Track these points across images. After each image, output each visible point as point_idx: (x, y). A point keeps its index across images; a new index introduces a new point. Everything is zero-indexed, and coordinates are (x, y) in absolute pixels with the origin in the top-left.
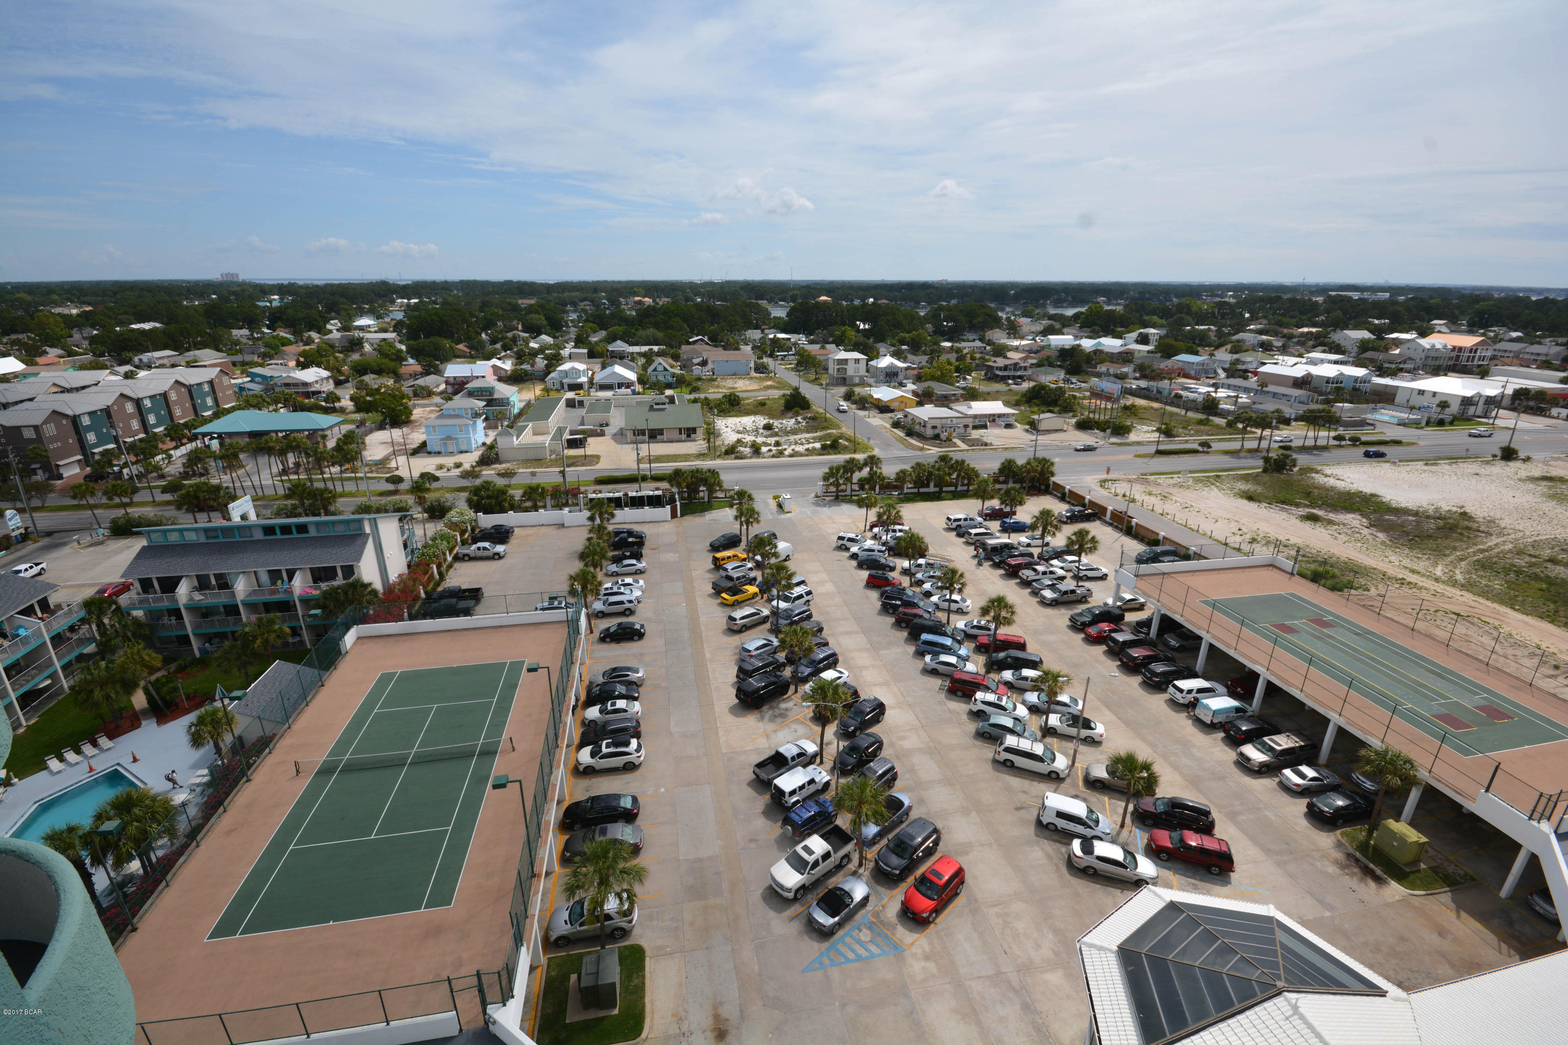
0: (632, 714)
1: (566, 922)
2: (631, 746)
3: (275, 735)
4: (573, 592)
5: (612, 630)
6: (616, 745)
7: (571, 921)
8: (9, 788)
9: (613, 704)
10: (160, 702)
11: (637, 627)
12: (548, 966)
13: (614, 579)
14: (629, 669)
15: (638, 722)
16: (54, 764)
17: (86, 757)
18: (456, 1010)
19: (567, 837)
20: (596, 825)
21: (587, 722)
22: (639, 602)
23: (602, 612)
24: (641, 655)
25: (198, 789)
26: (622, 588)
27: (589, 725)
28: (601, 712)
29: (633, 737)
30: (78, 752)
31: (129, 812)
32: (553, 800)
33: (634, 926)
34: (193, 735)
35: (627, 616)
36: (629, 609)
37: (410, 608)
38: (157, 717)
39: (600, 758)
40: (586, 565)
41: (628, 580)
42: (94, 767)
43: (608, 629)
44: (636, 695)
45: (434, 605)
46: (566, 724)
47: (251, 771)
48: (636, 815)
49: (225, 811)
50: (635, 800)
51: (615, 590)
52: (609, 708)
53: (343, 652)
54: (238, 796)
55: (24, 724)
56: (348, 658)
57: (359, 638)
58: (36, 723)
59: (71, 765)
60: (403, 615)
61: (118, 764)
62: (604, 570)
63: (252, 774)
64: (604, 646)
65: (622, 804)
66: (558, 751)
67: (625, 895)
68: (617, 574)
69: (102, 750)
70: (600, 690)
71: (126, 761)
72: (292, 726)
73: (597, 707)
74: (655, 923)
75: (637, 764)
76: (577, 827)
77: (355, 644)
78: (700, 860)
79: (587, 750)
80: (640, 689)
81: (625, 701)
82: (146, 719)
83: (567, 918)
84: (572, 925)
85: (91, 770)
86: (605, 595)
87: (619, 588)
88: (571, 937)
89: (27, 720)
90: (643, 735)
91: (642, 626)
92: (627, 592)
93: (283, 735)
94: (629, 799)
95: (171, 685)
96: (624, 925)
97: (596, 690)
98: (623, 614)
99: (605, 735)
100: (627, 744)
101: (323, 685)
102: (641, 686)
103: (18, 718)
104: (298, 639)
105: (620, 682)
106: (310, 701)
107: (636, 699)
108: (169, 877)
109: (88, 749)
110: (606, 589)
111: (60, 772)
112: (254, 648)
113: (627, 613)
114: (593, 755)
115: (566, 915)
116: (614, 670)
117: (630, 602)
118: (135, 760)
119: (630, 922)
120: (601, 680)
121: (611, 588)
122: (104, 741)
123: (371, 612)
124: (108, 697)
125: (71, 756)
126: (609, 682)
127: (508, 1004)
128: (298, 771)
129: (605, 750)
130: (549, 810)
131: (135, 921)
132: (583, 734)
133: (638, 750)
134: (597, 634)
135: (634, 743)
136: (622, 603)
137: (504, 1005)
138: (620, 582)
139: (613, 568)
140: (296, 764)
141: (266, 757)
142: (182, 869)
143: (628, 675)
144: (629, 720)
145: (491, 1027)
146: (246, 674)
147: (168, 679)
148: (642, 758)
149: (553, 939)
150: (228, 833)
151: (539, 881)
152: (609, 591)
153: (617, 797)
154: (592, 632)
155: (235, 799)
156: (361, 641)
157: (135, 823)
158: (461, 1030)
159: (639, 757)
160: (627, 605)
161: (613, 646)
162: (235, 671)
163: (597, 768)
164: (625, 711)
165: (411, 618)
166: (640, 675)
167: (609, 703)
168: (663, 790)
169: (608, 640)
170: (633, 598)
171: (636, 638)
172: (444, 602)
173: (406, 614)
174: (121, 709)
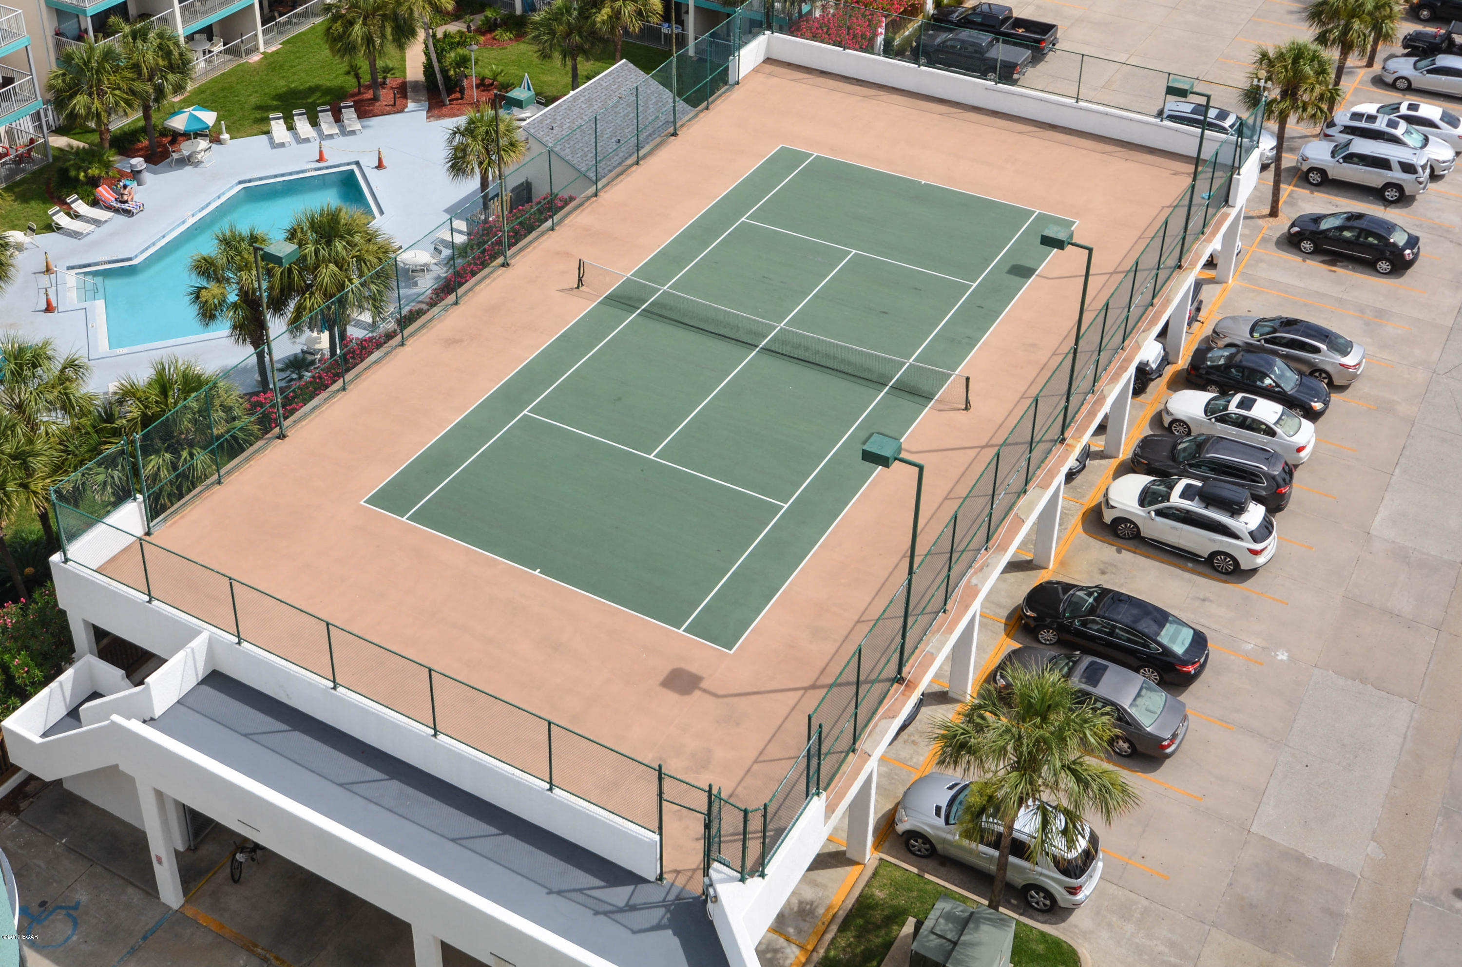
0: (1287, 447)
1: (938, 809)
2: (1244, 517)
3: (572, 199)
4: (1252, 97)
5: (1324, 225)
6: (1209, 500)
7: (947, 814)
8: (214, 146)
9: (1246, 404)
10: (439, 76)
11: (1398, 239)
12: (874, 875)
13: (1392, 97)
14: (1324, 335)
15: (1289, 471)
16: (278, 128)
17: (320, 133)
18: (661, 834)
19: (1017, 645)
20: (1086, 651)
21: (1167, 420)
22: (1434, 177)
23: (1322, 172)
24: (1380, 314)
25: (447, 252)
26: (1403, 125)
27: (1169, 429)
28: (1209, 410)
29: (1259, 500)
30: (314, 123)
31: (329, 243)
32: (1003, 548)
33: (1077, 905)
34: (456, 149)
35: (1387, 203)
36: (1399, 188)
37: (894, 26)
38: (429, 99)
39: (1159, 513)
40: (1322, 39)
41: (1430, 110)
42: (326, 156)
43: (1317, 219)
44: (1318, 406)
45: (943, 37)
46: (1102, 399)
47: (514, 249)
48: (1189, 679)
49: (456, 303)
50: (1199, 641)
51: (1381, 124)
52: (1232, 408)
53: (731, 79)
54: (483, 285)
55: (262, 49)
56: (736, 94)
57: (768, 60)
58: (277, 52)
59: (299, 140)
60: (872, 40)
61: (357, 163)
62: (1377, 68)
63: (514, 255)
64: (1292, 259)
65: (1165, 637)
66: (1059, 450)
67: (1060, 822)
68: (1410, 88)
69: (344, 132)
70: (1230, 358)
71: (369, 162)
72: (601, 194)
73: (1204, 397)
74: (1129, 928)
75: (1244, 566)
76: (1047, 635)
77: (756, 70)
78: (1300, 859)
79: (1138, 482)
80: (1335, 398)
81: (1279, 408)
82: (416, 101)
83: (944, 805)
84: (947, 822)
85: (321, 159)
86: (1348, 130)
87: (1392, 124)
88: (939, 847)
89: (266, 43)
90: (1291, 506)
91: (1413, 242)
92: (1414, 139)
93: (581, 205)
94: (1187, 636)
95: (461, 51)
96: (1058, 891)
97: (1219, 356)
98: (1377, 194)
99: (1198, 466)
100: (1236, 509)
101: (674, 134)
102: (1342, 388)
103: (256, 35)
104: (676, 30)
105: (1286, 357)
106: (645, 157)
107: (1313, 416)
108: (349, 377)
109: (326, 121)
110: (1357, 116)
111: (282, 145)
112: (594, 23)
113: (1391, 194)
114: (1146, 498)
115: (943, 798)
116: (1289, 324)
117: (1408, 168)
118: (380, 166)
119: (1073, 891)
120: (1242, 335)
121: (1372, 118)
122: (349, 115)
123: (818, 14)
124: (369, 40)
125: (303, 125)
126: (1262, 349)
127: (750, 881)
128: (580, 279)
129: (1176, 499)
130: (986, 565)
131: (286, 423)
132: (1145, 443)
133: (1255, 536)
134: (1282, 224)
135: (1255, 514)
136: (1383, 164)
137: (743, 880)
138: (1404, 110)
139: (1405, 67)
140: (581, 265)
141: (543, 234)
142: (370, 372)
143: (1317, 350)
144: (1269, 457)
145: (710, 905)
146: (575, 69)
147: (462, 41)
148: (1261, 560)
149: (901, 828)
150: (450, 342)
151: (906, 695)
152: (1363, 124)
153: (1161, 617)
154: (1274, 213)
155: (478, 288)
156: (770, 68)
157: (332, 266)
158: (660, 878)
159: (1256, 553)
160: (1397, 175)
161: (1315, 267)
162: (557, 56)
163: (1145, 532)
164: (1271, 432)
165: (888, 50)
166: (1349, 360)
167: (1238, 397)
168: (1282, 656)
169: (1307, 245)
170: (1419, 160)
171: (1384, 266)
172: (965, 34)
173: (880, 40)
174: (387, 70)
